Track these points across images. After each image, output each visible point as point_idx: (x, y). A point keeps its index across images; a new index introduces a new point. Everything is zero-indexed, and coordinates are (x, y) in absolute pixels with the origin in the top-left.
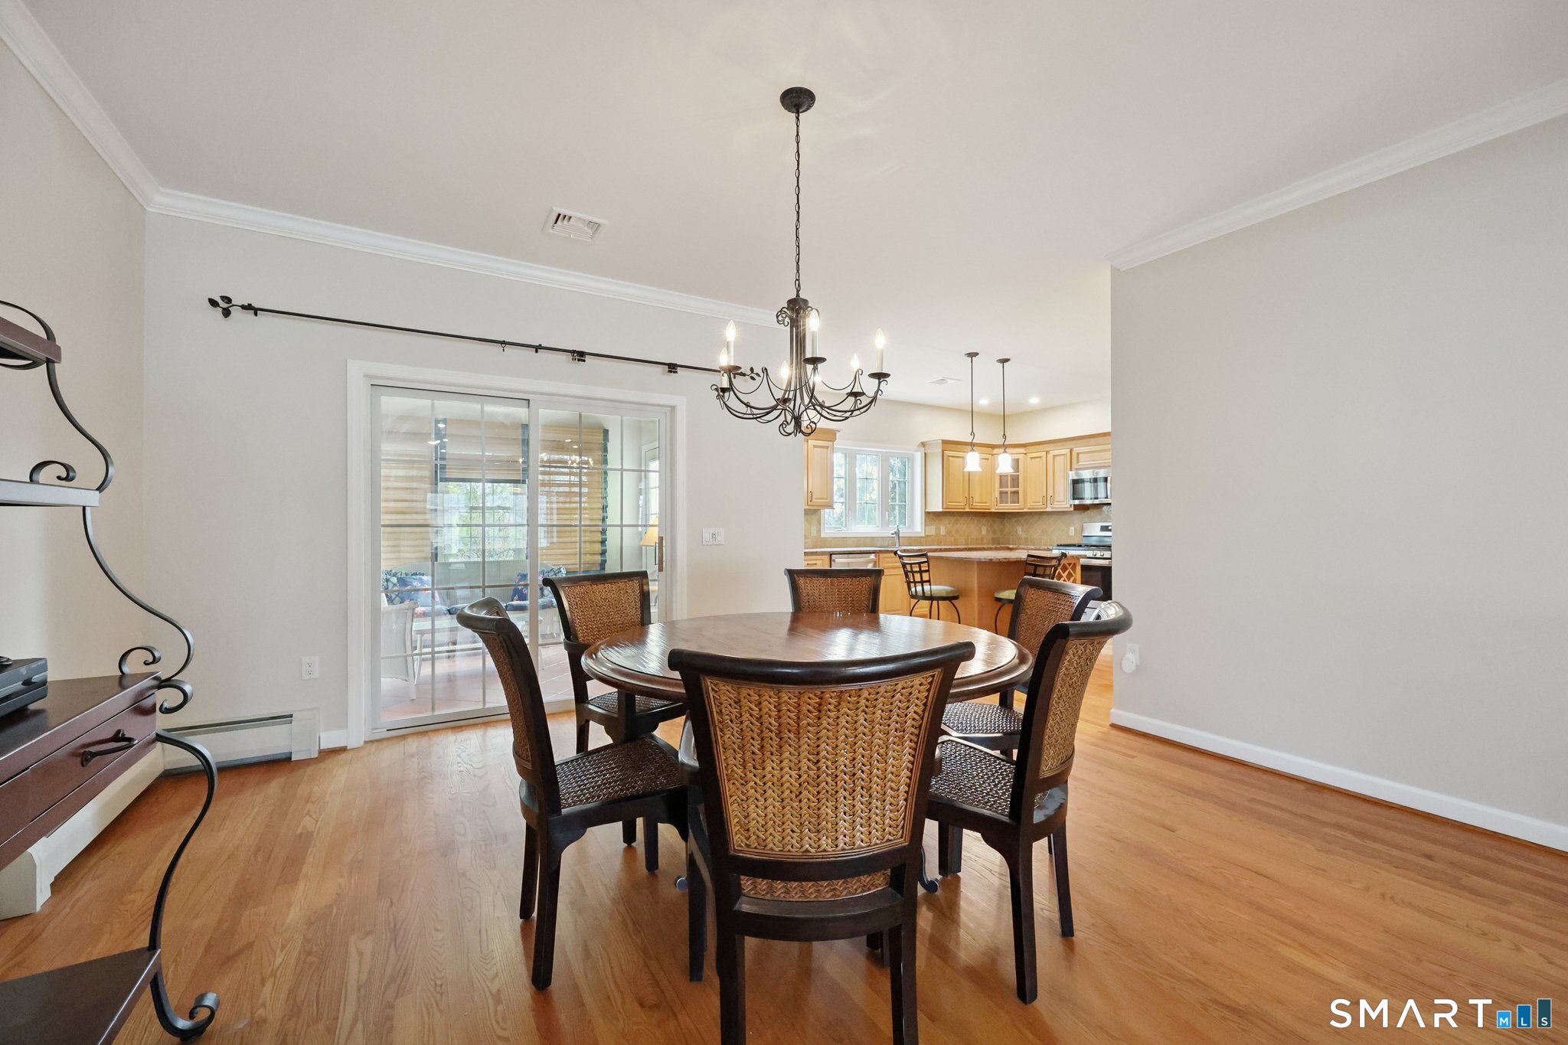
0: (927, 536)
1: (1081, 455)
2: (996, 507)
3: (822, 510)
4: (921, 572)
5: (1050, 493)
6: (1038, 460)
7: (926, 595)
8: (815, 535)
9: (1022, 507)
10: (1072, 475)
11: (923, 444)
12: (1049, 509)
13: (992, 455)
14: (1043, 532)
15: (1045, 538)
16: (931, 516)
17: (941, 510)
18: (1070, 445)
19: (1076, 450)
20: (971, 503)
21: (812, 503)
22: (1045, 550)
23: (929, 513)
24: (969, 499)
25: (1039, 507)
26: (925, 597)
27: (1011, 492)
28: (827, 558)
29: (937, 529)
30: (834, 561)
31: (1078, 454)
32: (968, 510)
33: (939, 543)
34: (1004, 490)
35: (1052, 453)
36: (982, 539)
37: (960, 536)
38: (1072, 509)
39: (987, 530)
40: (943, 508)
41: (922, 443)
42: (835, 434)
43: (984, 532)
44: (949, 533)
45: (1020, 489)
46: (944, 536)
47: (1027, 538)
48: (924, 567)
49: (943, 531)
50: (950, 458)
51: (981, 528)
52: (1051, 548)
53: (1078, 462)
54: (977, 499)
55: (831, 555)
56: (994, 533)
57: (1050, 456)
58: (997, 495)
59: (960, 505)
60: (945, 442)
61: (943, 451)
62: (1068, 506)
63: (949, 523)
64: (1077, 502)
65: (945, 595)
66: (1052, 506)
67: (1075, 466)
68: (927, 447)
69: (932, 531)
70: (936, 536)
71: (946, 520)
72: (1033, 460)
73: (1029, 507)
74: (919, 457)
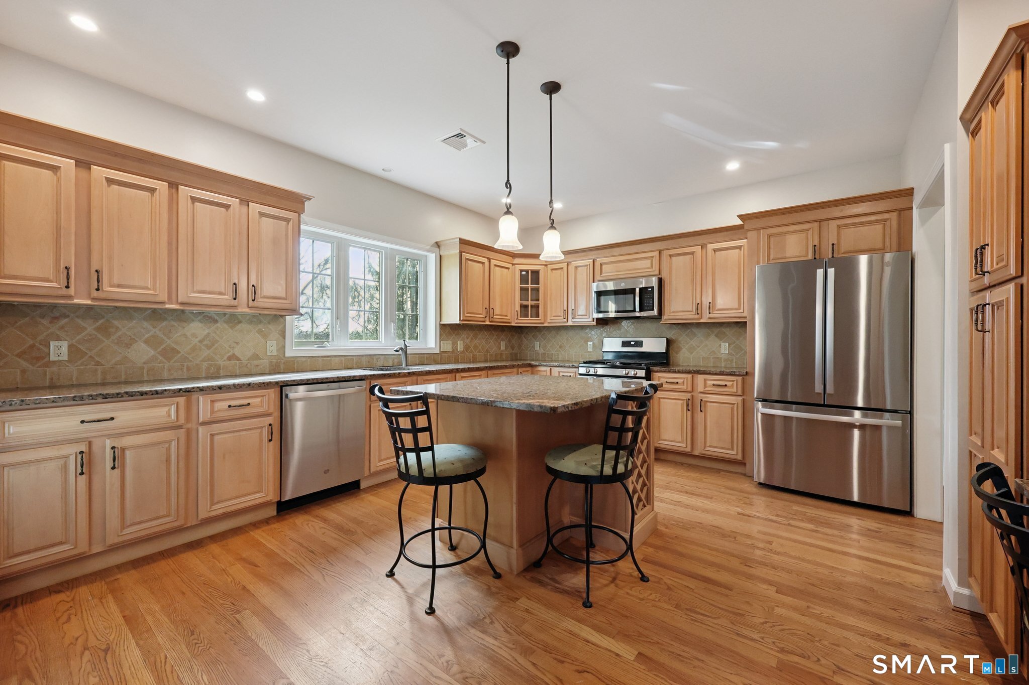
0: (442, 353)
1: (604, 266)
2: (517, 321)
3: (287, 317)
4: (415, 431)
5: (572, 307)
6: (560, 271)
7: (425, 475)
8: (275, 353)
9: (542, 321)
10: (595, 287)
11: (438, 245)
12: (570, 323)
13: (513, 264)
14: (561, 347)
15: (563, 353)
16: (447, 330)
17: (458, 322)
18: (593, 255)
19: (599, 261)
20: (491, 316)
21: (255, 304)
22: (569, 367)
23: (444, 325)
24: (489, 310)
25: (560, 321)
26: (422, 479)
27: (531, 305)
28: (273, 394)
29: (454, 344)
30: (287, 396)
31: (601, 265)
32: (488, 323)
33: (456, 362)
34: (525, 303)
35: (574, 264)
36: (501, 354)
37: (479, 352)
38: (595, 323)
39: (506, 345)
40: (460, 320)
41: (436, 243)
42: (303, 203)
43: (503, 348)
44: (467, 348)
45: (541, 303)
46: (462, 352)
47: (544, 354)
48: (422, 422)
49: (460, 346)
50: (469, 262)
51: (500, 344)
52: (576, 365)
53: (601, 273)
54: (497, 311)
55: (282, 387)
56: (513, 348)
57: (572, 268)
58: (518, 308)
59: (479, 315)
60: (463, 242)
61: (461, 252)
62: (591, 319)
63: (467, 338)
64: (601, 316)
65: (461, 472)
66: (574, 320)
67: (597, 277)
68: (442, 248)
69: (448, 346)
70: (453, 351)
71: (464, 334)
72: (554, 271)
73: (549, 321)
74: (432, 258)
